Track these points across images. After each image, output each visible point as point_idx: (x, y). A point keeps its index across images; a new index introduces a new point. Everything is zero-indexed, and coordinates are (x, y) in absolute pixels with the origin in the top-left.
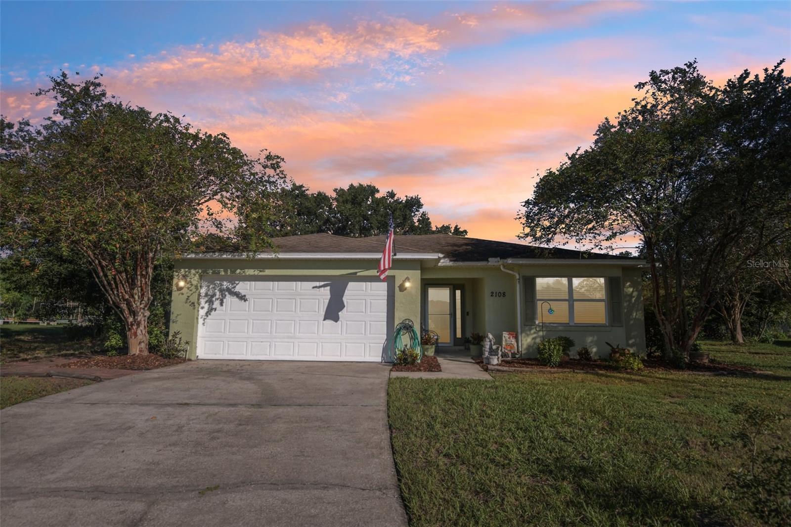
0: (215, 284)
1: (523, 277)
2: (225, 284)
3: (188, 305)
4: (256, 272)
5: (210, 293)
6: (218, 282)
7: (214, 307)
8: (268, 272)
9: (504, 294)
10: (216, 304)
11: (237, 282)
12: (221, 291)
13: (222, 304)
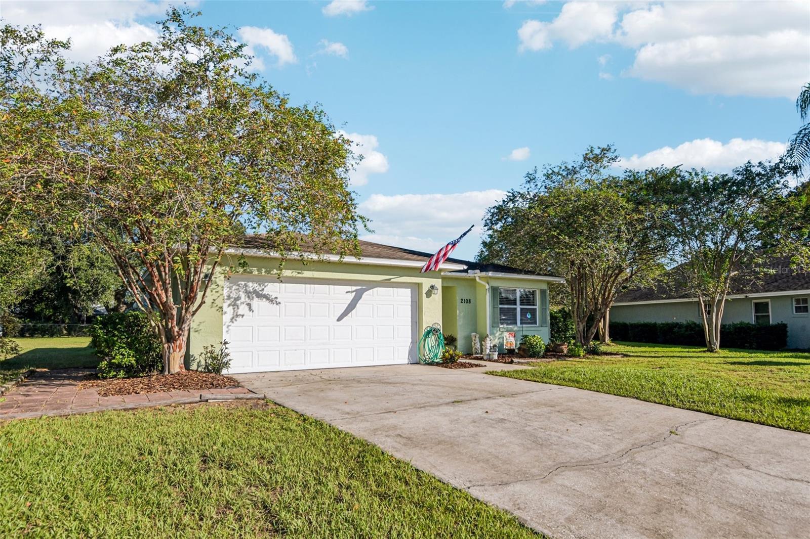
0: (238, 285)
1: (492, 287)
2: (252, 286)
3: (214, 309)
4: (295, 274)
5: (234, 295)
6: (243, 283)
7: (240, 312)
8: (307, 274)
9: (470, 300)
10: (243, 309)
11: (266, 284)
12: (248, 293)
13: (250, 309)
